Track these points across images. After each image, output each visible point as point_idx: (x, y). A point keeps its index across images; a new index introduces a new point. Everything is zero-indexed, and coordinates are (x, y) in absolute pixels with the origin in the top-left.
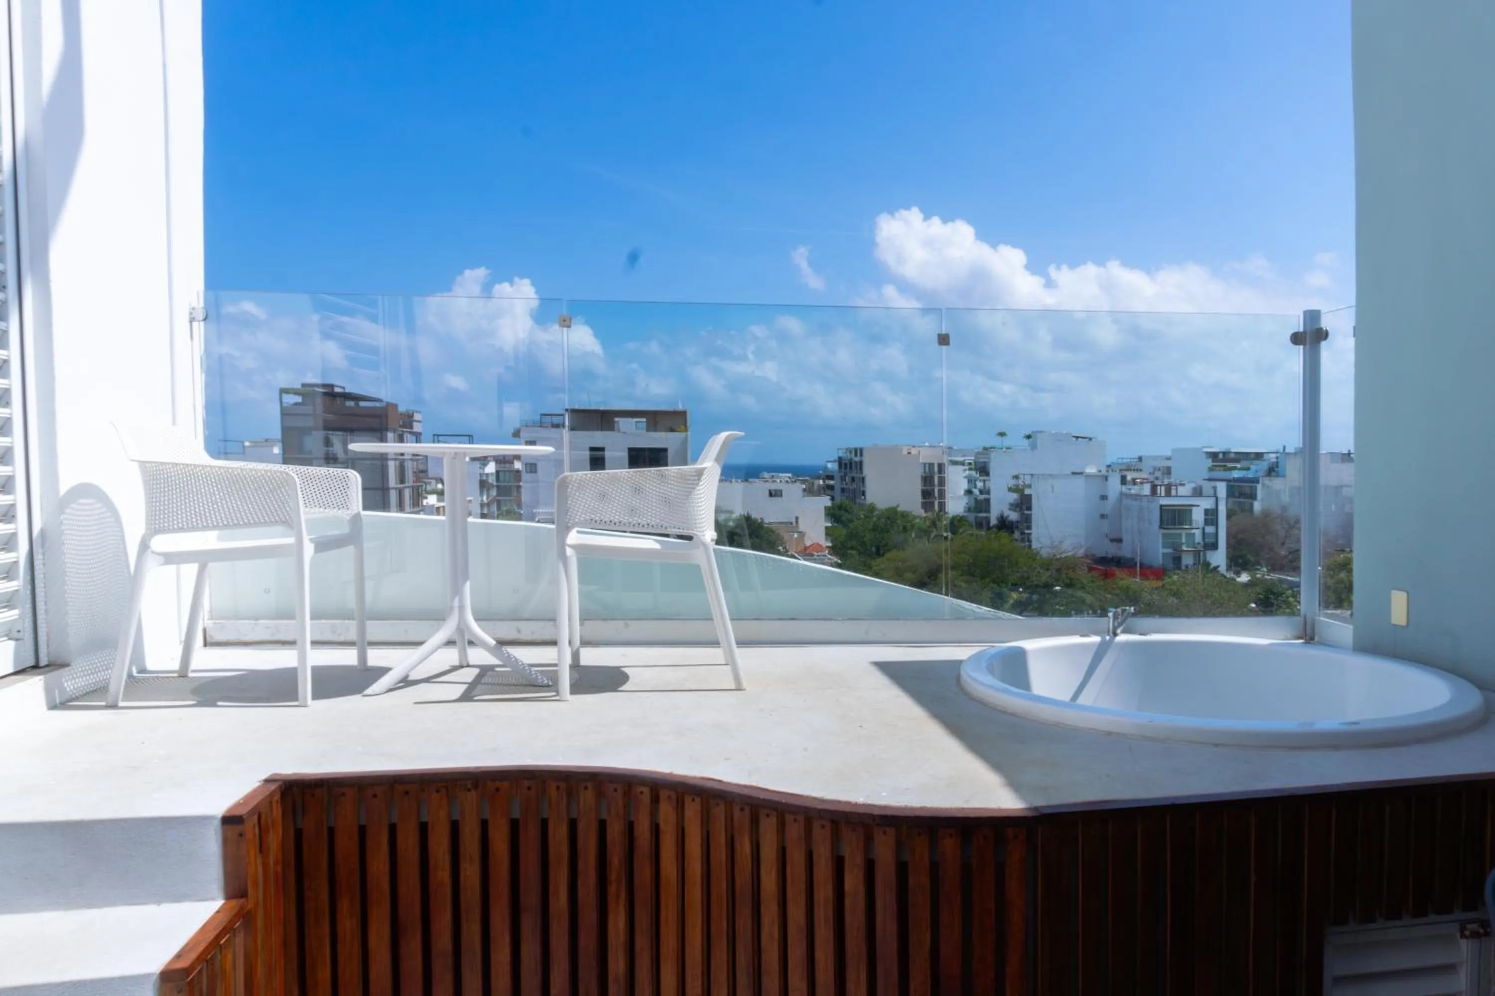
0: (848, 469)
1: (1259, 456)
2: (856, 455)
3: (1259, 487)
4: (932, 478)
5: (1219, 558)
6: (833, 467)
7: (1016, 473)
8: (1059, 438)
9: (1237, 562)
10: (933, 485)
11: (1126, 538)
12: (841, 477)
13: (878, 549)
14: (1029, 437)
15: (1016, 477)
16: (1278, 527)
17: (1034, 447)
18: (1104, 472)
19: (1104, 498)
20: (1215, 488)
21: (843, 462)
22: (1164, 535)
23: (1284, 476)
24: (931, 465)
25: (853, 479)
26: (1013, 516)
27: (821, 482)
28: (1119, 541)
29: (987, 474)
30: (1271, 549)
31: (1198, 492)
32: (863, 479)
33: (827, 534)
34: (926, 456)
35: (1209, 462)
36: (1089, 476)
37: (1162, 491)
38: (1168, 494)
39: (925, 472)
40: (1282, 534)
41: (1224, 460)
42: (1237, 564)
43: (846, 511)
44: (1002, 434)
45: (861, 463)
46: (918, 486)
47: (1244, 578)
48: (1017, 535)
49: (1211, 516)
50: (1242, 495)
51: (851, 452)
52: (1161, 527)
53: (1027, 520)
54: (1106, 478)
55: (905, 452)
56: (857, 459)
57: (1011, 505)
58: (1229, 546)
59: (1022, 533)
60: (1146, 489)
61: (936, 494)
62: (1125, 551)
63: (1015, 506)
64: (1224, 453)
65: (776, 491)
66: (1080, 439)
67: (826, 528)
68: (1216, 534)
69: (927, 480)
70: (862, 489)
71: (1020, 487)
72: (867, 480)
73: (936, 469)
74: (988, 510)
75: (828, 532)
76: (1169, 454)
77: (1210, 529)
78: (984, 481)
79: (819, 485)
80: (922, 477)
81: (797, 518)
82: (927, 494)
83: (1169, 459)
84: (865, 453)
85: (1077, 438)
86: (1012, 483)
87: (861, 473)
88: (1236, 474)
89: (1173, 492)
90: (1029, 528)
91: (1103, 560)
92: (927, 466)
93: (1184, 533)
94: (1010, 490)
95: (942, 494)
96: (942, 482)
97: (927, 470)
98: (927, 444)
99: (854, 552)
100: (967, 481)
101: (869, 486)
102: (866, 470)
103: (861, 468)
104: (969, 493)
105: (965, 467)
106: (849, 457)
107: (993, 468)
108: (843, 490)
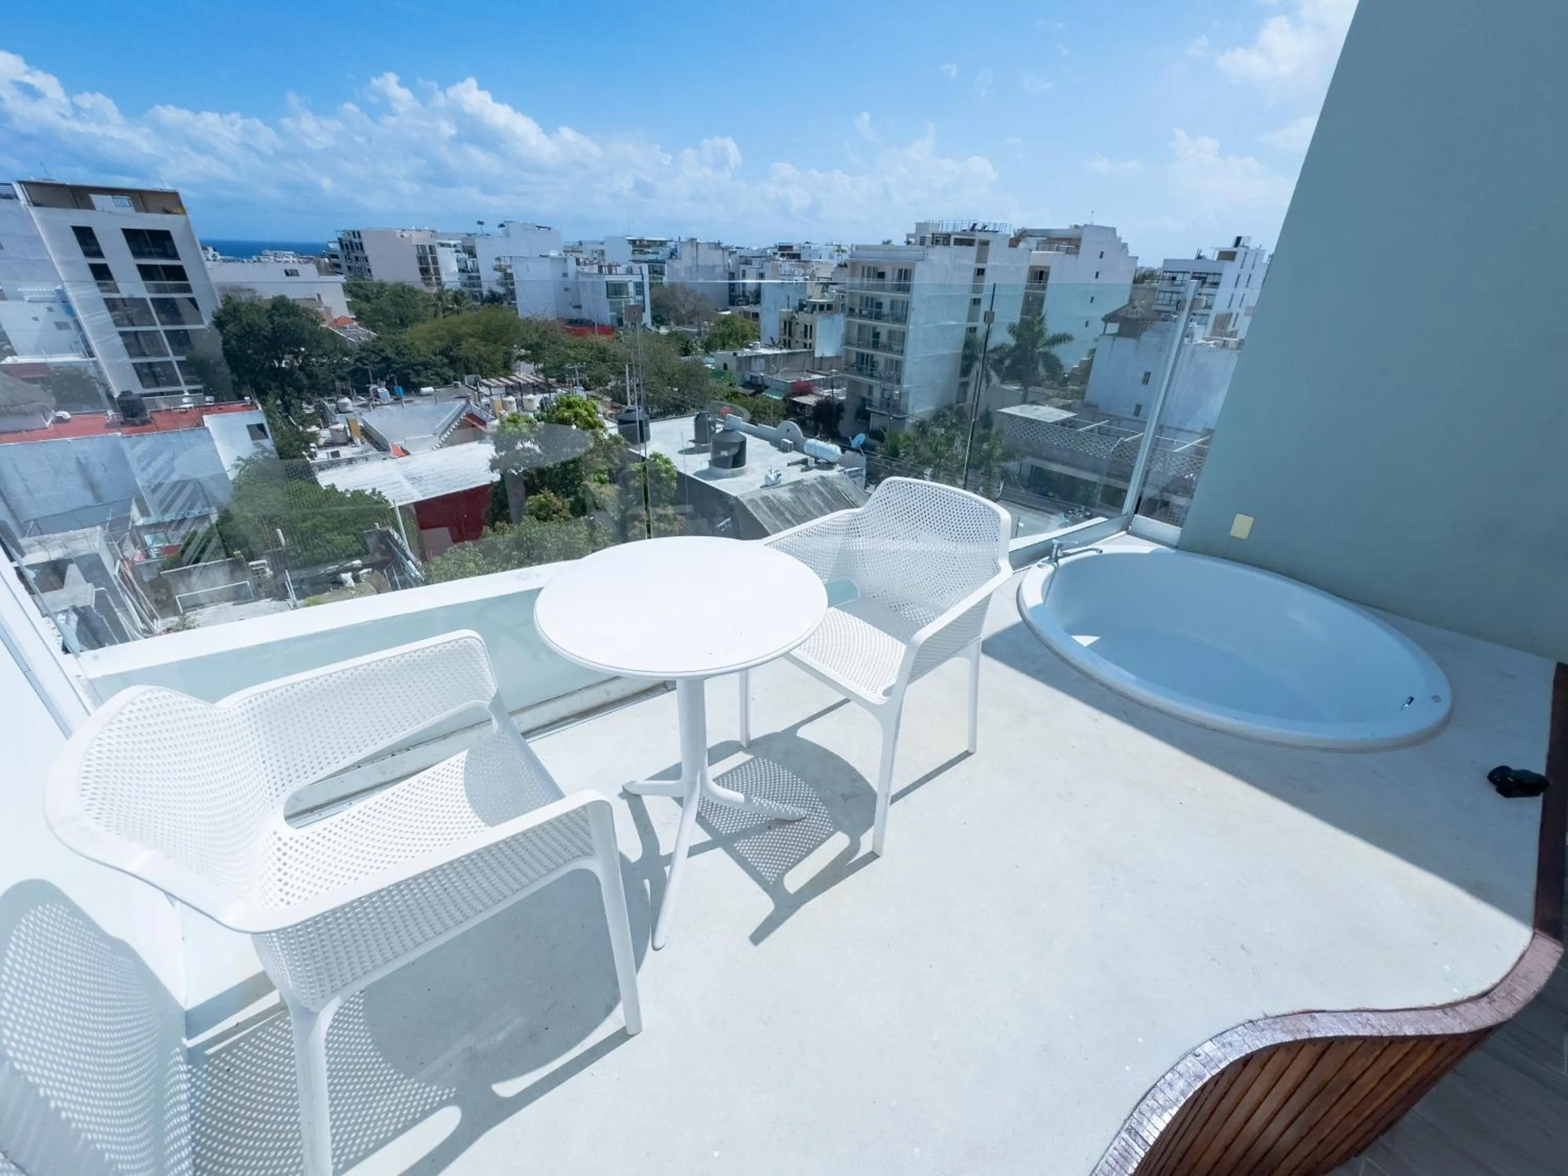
0: (350, 249)
1: (662, 243)
2: (355, 237)
3: (666, 266)
4: (426, 258)
5: (647, 318)
6: (335, 246)
7: (497, 256)
8: (524, 227)
9: (658, 320)
10: (427, 264)
11: (584, 305)
12: (345, 256)
13: (401, 320)
14: (502, 226)
15: (498, 259)
16: (680, 295)
17: (507, 235)
18: (563, 255)
19: (565, 275)
20: (641, 268)
21: (344, 243)
22: (611, 303)
23: (680, 259)
24: (423, 247)
25: (357, 259)
26: (500, 290)
27: (327, 260)
28: (579, 307)
29: (475, 256)
30: (677, 311)
31: (630, 271)
32: (366, 259)
33: (349, 308)
34: (418, 239)
35: (631, 248)
36: (553, 259)
37: (605, 270)
38: (610, 273)
39: (419, 253)
40: (683, 299)
41: (641, 246)
42: (657, 322)
43: (361, 287)
44: (481, 223)
45: (361, 244)
46: (415, 264)
47: (663, 330)
48: (505, 304)
49: (639, 287)
50: (655, 272)
51: (349, 234)
52: (608, 297)
53: (512, 294)
54: (566, 260)
55: (399, 236)
56: (357, 240)
57: (498, 281)
58: (652, 309)
59: (509, 304)
60: (595, 269)
61: (432, 271)
62: (585, 315)
63: (501, 283)
64: (640, 241)
65: (291, 271)
66: (541, 228)
67: (347, 302)
68: (644, 301)
69: (422, 259)
70: (367, 267)
71: (503, 267)
72: (370, 259)
73: (428, 250)
74: (480, 285)
75: (350, 306)
76: (601, 240)
77: (640, 298)
78: (473, 262)
79: (325, 263)
80: (418, 257)
81: (319, 296)
82: (424, 271)
83: (602, 243)
84: (362, 235)
85: (539, 227)
86: (495, 263)
87: (363, 252)
88: (651, 257)
89: (614, 271)
90: (514, 299)
91: (571, 322)
92: (420, 247)
93: (623, 300)
94: (495, 269)
95: (437, 271)
96: (435, 261)
97: (421, 251)
98: (413, 227)
99: (381, 324)
100: (458, 261)
101: (374, 264)
102: (368, 251)
103: (362, 249)
104: (461, 271)
105: (453, 249)
106: (348, 238)
107: (478, 251)
108: (349, 268)
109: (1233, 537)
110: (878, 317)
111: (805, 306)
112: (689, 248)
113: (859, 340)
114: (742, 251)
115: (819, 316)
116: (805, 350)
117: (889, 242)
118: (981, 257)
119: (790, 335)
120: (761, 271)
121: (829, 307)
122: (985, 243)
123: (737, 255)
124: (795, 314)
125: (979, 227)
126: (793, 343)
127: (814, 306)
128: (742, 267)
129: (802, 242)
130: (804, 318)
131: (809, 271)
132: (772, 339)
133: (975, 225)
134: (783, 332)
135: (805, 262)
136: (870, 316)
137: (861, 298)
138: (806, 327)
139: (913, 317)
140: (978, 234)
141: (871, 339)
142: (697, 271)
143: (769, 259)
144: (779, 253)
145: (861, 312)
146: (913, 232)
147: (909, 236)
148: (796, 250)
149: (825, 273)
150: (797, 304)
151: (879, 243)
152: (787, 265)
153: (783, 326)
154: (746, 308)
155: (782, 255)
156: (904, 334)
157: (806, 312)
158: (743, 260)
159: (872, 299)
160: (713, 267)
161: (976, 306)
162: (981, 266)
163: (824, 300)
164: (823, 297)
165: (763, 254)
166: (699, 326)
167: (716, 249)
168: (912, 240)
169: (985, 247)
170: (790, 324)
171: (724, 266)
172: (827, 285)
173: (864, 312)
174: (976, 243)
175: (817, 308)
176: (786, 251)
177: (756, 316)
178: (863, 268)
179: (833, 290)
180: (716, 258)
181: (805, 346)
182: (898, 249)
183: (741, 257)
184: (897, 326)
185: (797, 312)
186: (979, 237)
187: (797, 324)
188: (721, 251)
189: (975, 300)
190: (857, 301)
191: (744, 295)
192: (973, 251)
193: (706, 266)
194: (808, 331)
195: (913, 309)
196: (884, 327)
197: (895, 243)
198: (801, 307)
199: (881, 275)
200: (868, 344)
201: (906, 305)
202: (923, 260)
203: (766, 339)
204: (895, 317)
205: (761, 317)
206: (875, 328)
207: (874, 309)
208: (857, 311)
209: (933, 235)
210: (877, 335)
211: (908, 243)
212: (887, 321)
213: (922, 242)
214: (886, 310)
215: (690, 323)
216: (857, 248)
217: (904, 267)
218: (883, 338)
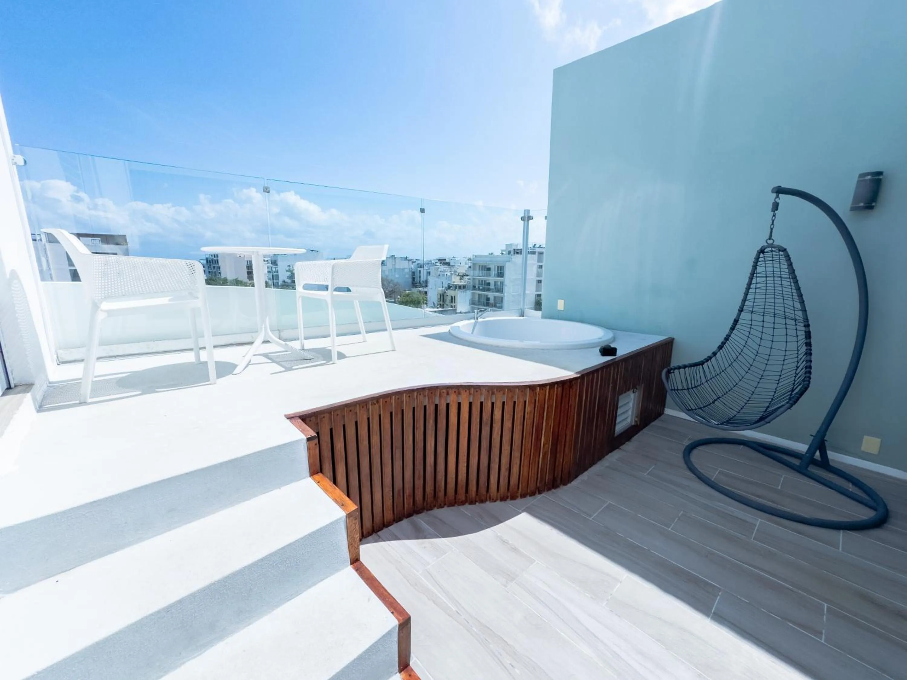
0: (211, 263)
2: (215, 257)
4: (251, 267)
6: (203, 262)
7: (289, 265)
10: (252, 270)
12: (208, 267)
15: (289, 266)
21: (208, 260)
25: (214, 267)
26: (289, 281)
29: (277, 265)
32: (219, 268)
34: (248, 257)
39: (248, 264)
45: (218, 260)
46: (246, 270)
51: (212, 256)
55: (238, 256)
56: (215, 259)
57: (288, 277)
59: (293, 287)
61: (254, 274)
63: (289, 277)
66: (313, 252)
70: (219, 271)
71: (291, 270)
72: (221, 268)
74: (278, 279)
78: (275, 268)
80: (247, 266)
82: (249, 273)
84: (219, 256)
85: (312, 251)
86: (288, 268)
87: (218, 265)
92: (249, 262)
94: (287, 271)
97: (249, 263)
100: (268, 268)
101: (222, 270)
102: (220, 263)
103: (218, 262)
104: (269, 272)
105: (266, 262)
106: (211, 258)
107: (279, 263)
108: (209, 272)
109: (559, 310)
110: (489, 290)
111: (451, 287)
112: (391, 259)
113: (479, 301)
114: (419, 261)
115: (458, 292)
116: (451, 309)
117: (492, 254)
118: (540, 260)
119: (443, 301)
120: (429, 271)
121: (464, 287)
122: (541, 253)
123: (416, 263)
124: (445, 291)
125: (537, 246)
126: (445, 305)
127: (456, 287)
128: (419, 269)
129: (451, 257)
130: (450, 293)
131: (453, 270)
132: (434, 304)
133: (535, 245)
134: (439, 300)
135: (452, 266)
136: (484, 290)
137: (479, 281)
138: (452, 297)
139: (506, 289)
140: (537, 249)
141: (485, 301)
142: (395, 271)
143: (434, 264)
144: (439, 262)
145: (479, 287)
146: (504, 248)
147: (502, 251)
148: (447, 261)
149: (462, 270)
150: (447, 286)
151: (487, 254)
152: (442, 268)
153: (439, 297)
154: (420, 289)
155: (440, 263)
156: (502, 298)
157: (452, 290)
158: (419, 265)
159: (485, 281)
160: (403, 269)
161: (540, 284)
162: (540, 264)
163: (461, 284)
164: (461, 282)
165: (430, 262)
166: (395, 299)
167: (405, 260)
168: (503, 252)
169: (541, 255)
170: (443, 296)
171: (409, 269)
172: (463, 276)
173: (481, 288)
174: (537, 253)
175: (458, 288)
176: (443, 261)
177: (426, 293)
178: (479, 266)
179: (466, 278)
180: (405, 265)
181: (452, 307)
182: (497, 256)
183: (418, 264)
184: (497, 294)
185: (447, 290)
186: (537, 250)
187: (447, 296)
188: (408, 261)
189: (539, 280)
190: (477, 283)
191: (420, 283)
192: (536, 257)
193: (400, 269)
194: (453, 299)
195: (506, 286)
196: (491, 295)
197: (495, 254)
198: (449, 287)
199: (489, 269)
200: (484, 304)
201: (502, 283)
202: (509, 261)
203: (430, 303)
204: (497, 290)
205: (428, 293)
206: (487, 296)
207: (486, 286)
208: (477, 287)
209: (514, 249)
210: (488, 299)
211: (502, 254)
212: (493, 292)
213: (509, 253)
214: (492, 286)
215: (391, 297)
216: (476, 256)
217: (500, 265)
218: (492, 301)
